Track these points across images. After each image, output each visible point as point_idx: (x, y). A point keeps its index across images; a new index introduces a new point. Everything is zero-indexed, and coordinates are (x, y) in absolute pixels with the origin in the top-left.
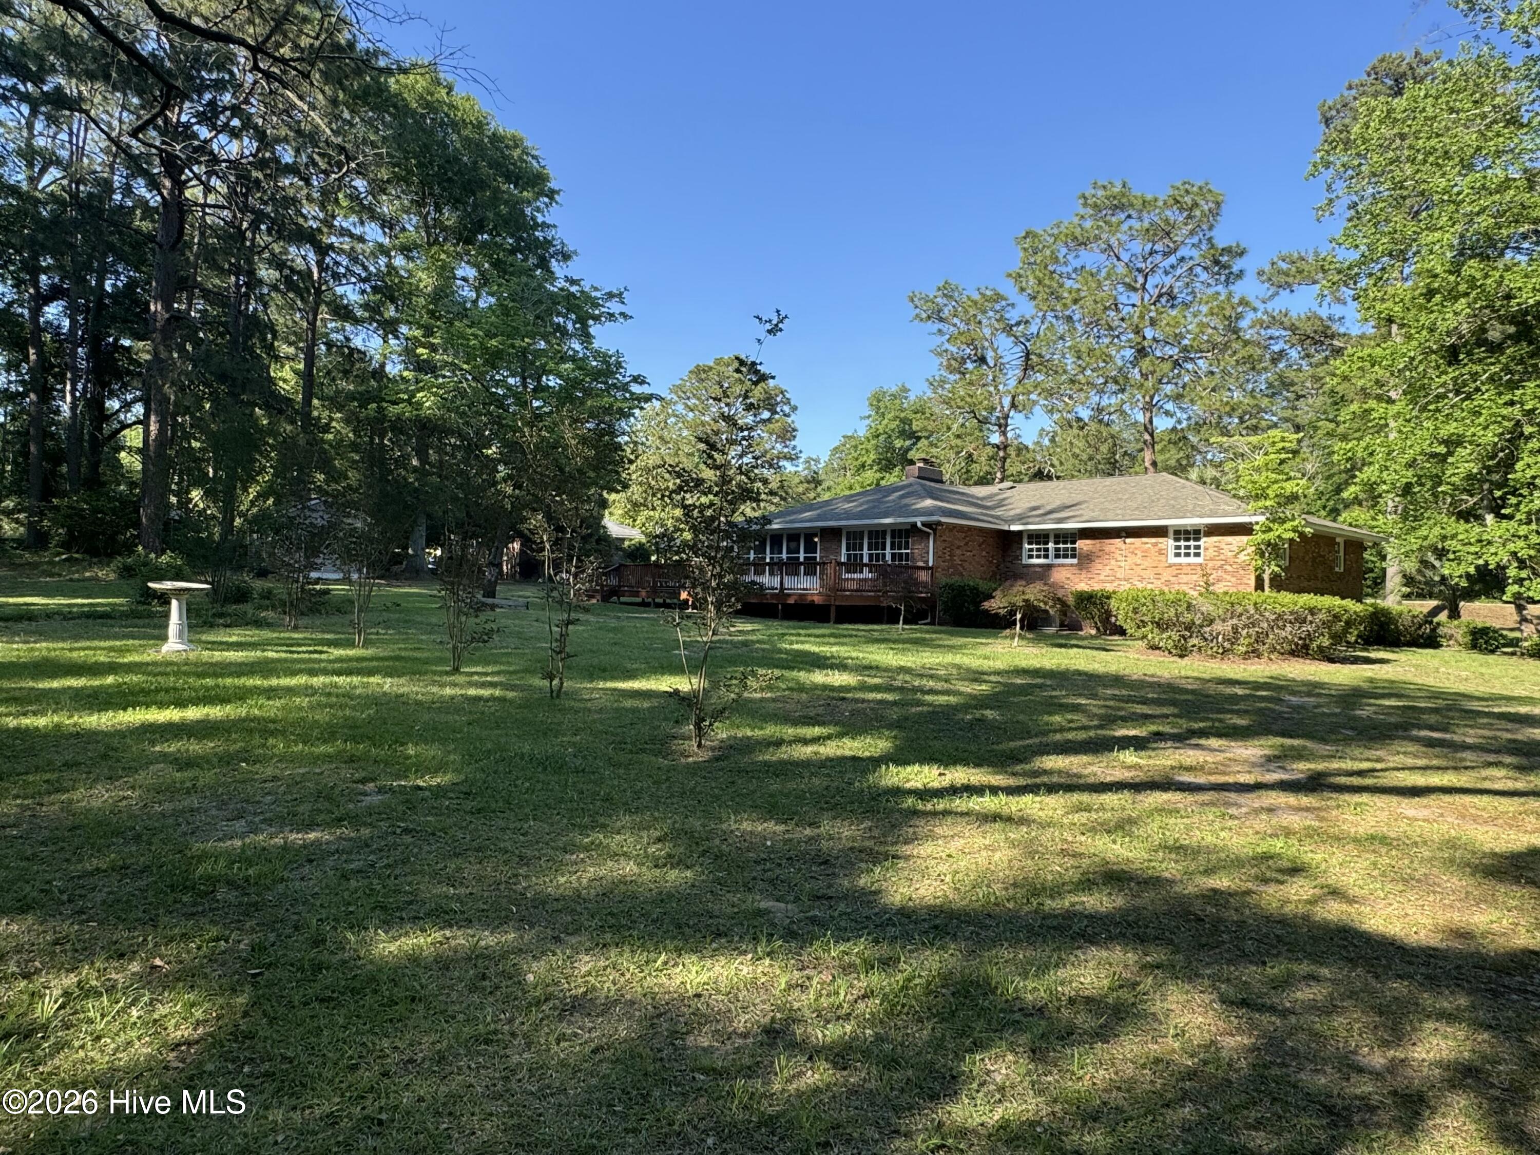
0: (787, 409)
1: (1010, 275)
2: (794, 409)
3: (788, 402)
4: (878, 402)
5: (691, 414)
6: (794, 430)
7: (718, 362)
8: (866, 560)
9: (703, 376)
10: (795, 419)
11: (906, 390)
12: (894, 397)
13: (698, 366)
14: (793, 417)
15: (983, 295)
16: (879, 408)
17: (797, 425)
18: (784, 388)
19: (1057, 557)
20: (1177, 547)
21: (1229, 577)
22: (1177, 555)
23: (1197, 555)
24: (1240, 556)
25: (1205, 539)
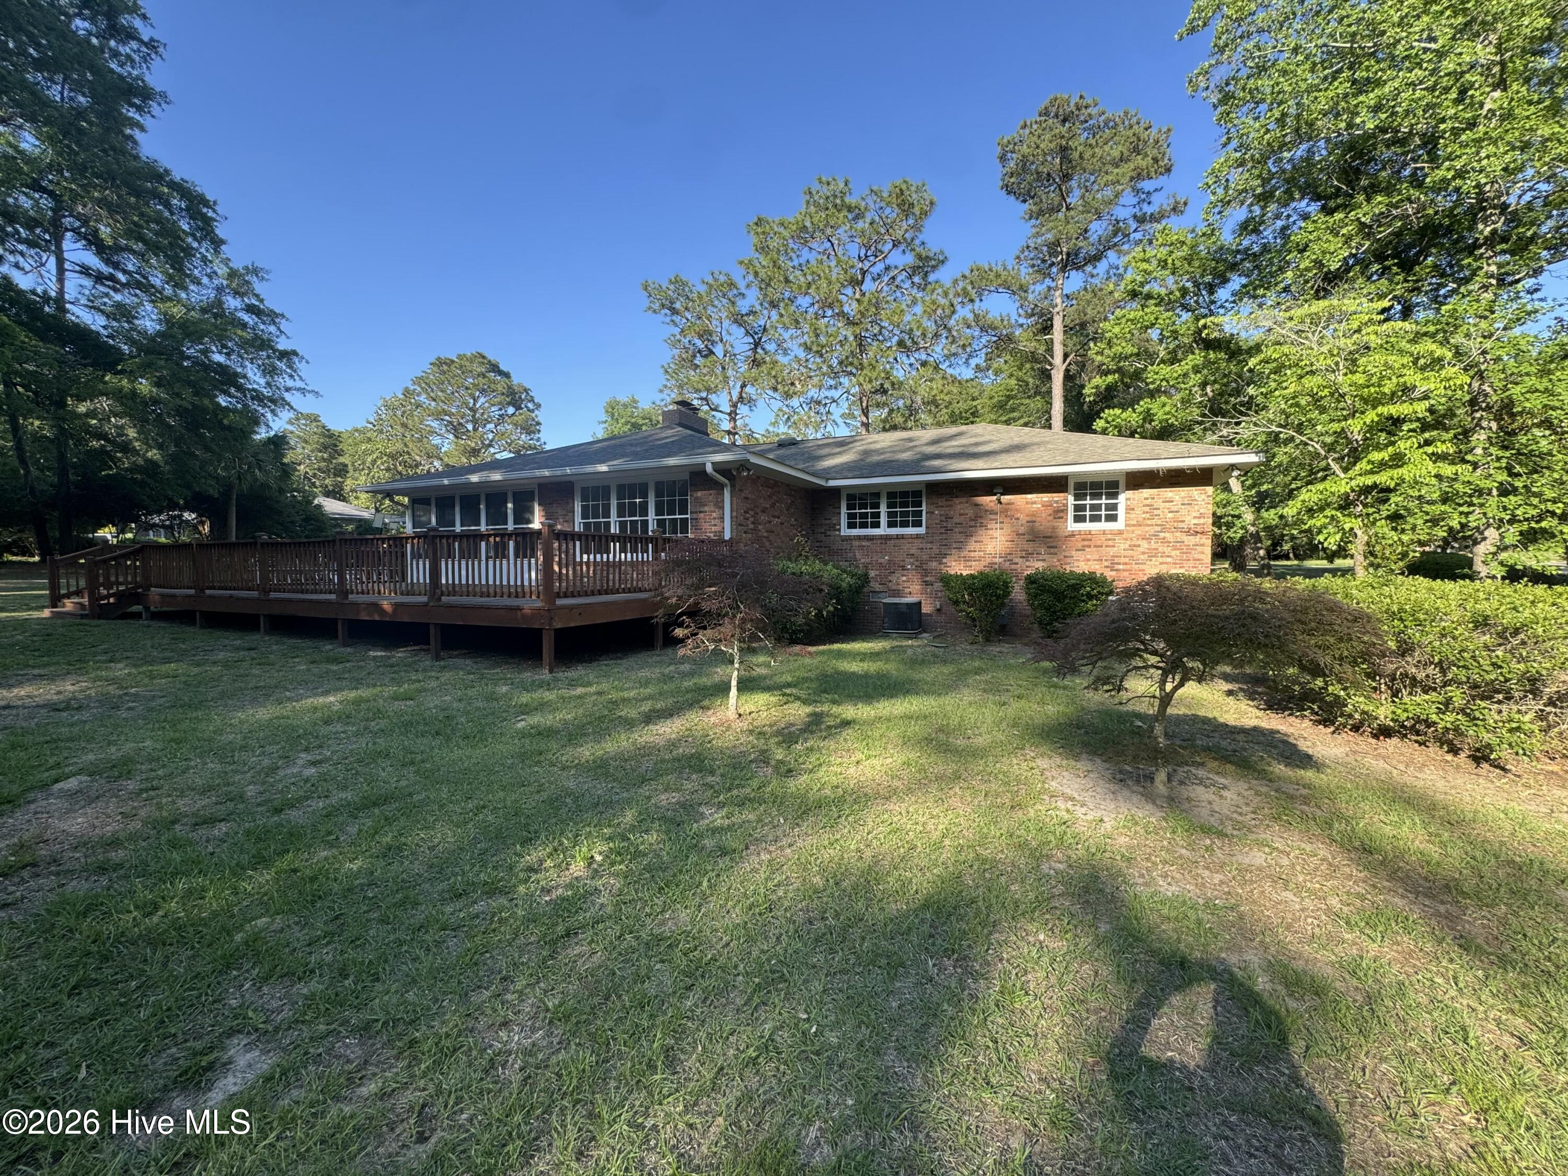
0: (530, 405)
1: (741, 263)
2: (538, 406)
3: (532, 400)
4: (612, 409)
5: (433, 404)
6: (538, 424)
7: (460, 357)
8: (614, 529)
9: (445, 368)
10: (540, 415)
11: (635, 402)
12: (625, 406)
13: (439, 359)
14: (536, 412)
15: (716, 280)
16: (613, 415)
17: (540, 419)
18: (528, 387)
19: (891, 525)
20: (1077, 508)
21: (1167, 550)
22: (1079, 519)
23: (1112, 518)
24: (1187, 519)
25: (1130, 494)
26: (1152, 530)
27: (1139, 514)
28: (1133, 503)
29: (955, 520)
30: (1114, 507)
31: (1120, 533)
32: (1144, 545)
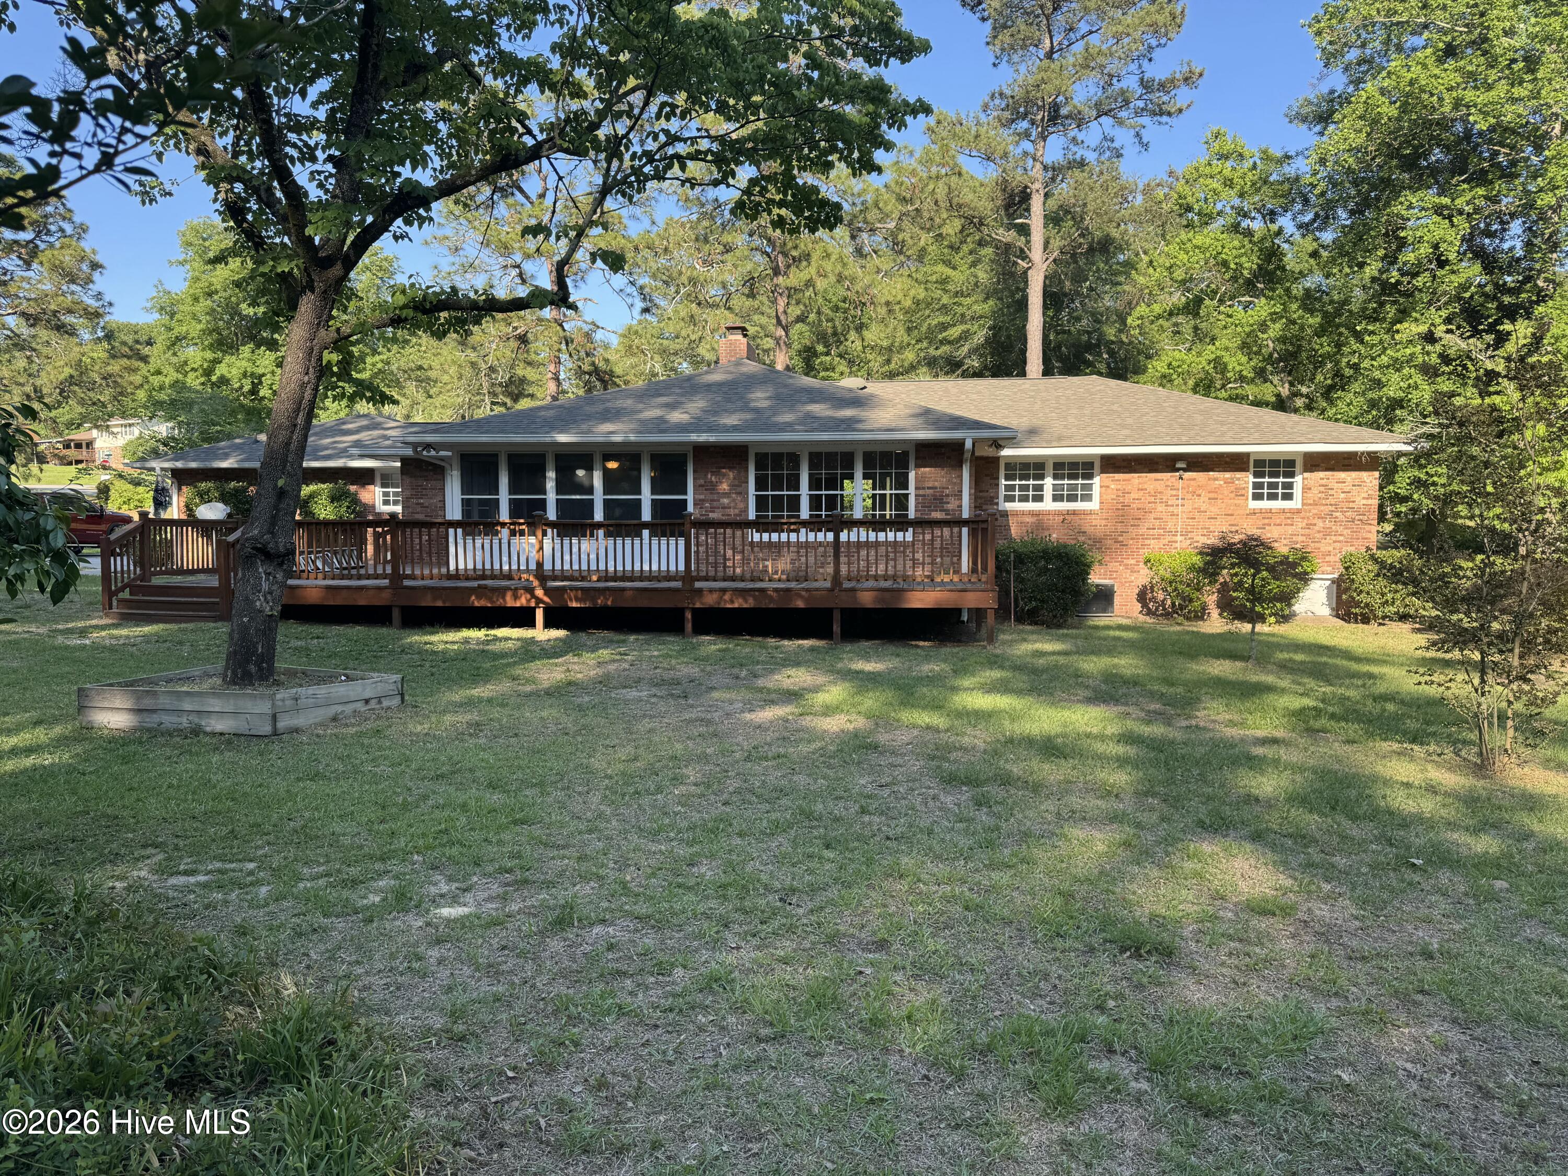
19: (1057, 498)
20: (1257, 486)
21: (1340, 529)
22: (1257, 497)
23: (1288, 497)
24: (1357, 499)
25: (1306, 475)
26: (1327, 509)
27: (1315, 493)
28: (1311, 483)
29: (1133, 496)
30: (1289, 486)
31: (1298, 511)
32: (1320, 524)
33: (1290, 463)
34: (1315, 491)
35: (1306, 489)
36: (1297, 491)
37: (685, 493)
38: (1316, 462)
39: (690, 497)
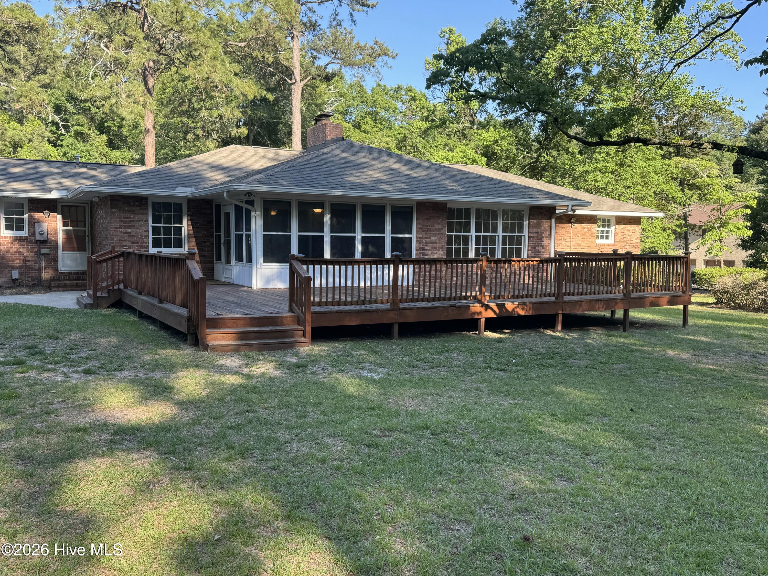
24: (634, 239)
25: (617, 226)
26: (623, 244)
28: (618, 231)
31: (614, 245)
33: (609, 221)
34: (620, 235)
35: (616, 234)
36: (612, 235)
37: (411, 233)
38: (621, 220)
39: (414, 236)
